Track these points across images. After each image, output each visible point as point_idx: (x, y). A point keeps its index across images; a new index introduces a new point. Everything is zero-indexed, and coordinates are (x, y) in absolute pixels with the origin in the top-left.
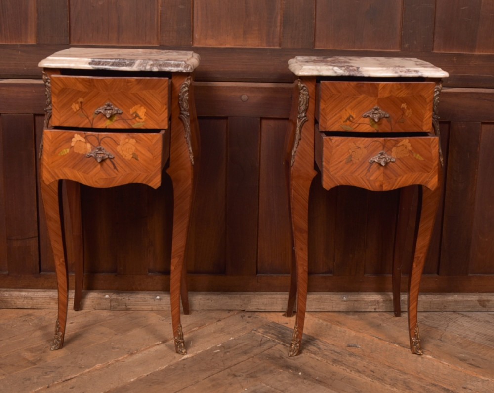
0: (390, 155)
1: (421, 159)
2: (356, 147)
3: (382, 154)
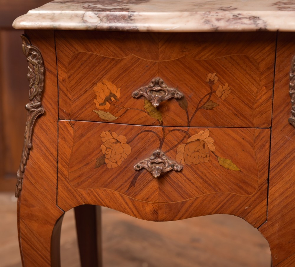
0: (174, 158)
1: (234, 168)
2: (114, 141)
3: (158, 156)
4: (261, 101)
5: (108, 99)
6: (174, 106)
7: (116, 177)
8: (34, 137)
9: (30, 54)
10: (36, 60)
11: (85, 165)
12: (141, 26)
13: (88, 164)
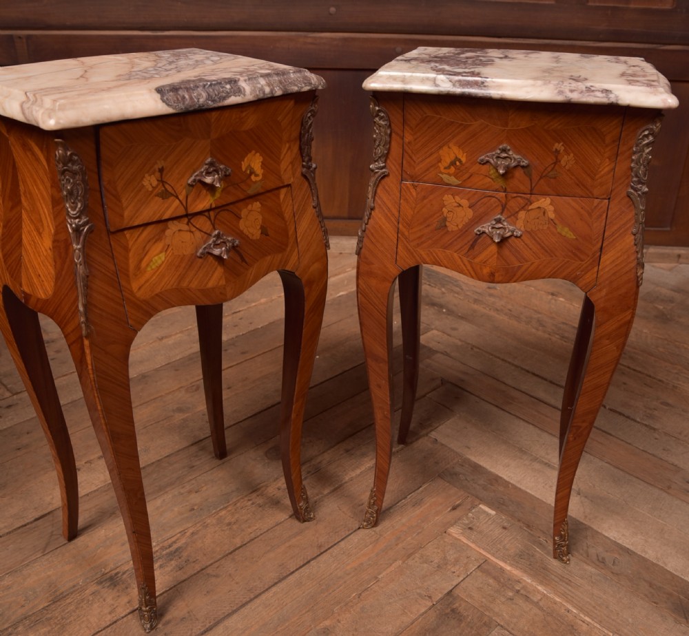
0: (514, 224)
1: (571, 236)
2: (456, 204)
3: (499, 221)
4: (603, 173)
5: (453, 163)
6: (519, 173)
7: (456, 240)
8: (376, 198)
9: (377, 115)
10: (383, 121)
11: (426, 227)
12: (495, 93)
13: (428, 226)
